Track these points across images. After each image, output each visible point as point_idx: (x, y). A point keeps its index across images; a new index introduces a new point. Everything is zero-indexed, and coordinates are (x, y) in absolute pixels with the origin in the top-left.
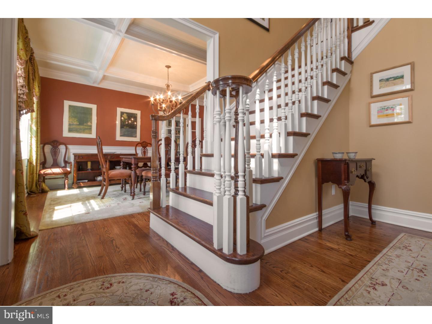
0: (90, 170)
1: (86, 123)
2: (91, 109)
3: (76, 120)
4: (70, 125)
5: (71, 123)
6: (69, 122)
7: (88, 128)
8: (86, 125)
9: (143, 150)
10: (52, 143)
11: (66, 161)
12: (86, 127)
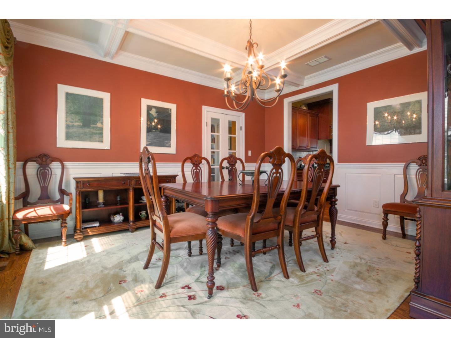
0: (102, 205)
1: (94, 124)
2: (101, 100)
3: (78, 117)
4: (68, 127)
5: (70, 124)
6: (66, 121)
7: (98, 132)
8: (93, 128)
9: (194, 170)
10: (39, 159)
11: (64, 190)
12: (95, 131)
